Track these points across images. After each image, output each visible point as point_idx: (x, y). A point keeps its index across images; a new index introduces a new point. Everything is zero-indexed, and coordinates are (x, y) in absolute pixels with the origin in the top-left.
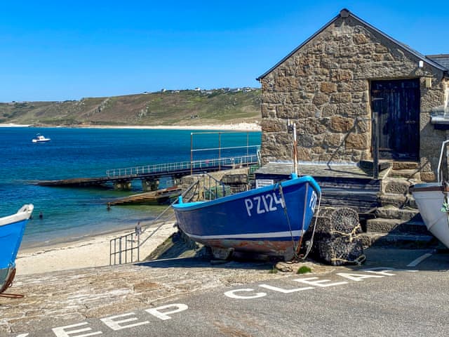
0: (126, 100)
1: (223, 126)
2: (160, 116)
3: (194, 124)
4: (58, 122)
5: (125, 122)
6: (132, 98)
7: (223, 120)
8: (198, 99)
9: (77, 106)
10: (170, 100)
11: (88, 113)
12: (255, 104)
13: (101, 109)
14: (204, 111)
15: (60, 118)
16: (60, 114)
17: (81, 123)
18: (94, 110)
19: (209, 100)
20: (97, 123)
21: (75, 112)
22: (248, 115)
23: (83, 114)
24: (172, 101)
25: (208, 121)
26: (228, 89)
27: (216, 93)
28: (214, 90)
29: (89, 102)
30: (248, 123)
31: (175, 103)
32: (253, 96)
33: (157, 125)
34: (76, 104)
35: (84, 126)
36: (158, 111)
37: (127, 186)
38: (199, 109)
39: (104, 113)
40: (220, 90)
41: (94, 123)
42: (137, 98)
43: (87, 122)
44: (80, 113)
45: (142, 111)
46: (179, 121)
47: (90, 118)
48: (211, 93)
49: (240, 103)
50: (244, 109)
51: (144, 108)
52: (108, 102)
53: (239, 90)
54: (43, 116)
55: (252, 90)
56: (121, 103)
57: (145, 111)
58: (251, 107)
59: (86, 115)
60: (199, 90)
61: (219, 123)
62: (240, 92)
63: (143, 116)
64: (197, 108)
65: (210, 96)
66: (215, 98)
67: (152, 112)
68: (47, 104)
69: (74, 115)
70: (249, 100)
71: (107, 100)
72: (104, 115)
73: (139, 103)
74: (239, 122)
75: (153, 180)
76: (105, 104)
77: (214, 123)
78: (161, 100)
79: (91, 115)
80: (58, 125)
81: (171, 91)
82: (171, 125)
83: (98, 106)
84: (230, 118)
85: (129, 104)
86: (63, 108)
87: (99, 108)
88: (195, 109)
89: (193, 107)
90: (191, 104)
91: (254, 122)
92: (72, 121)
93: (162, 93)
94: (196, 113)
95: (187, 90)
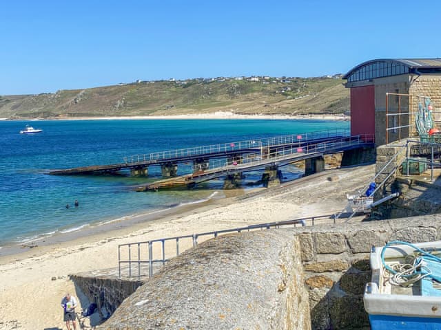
0: (102, 91)
1: (200, 115)
2: (136, 106)
3: (171, 114)
4: (35, 115)
5: (102, 113)
6: (108, 90)
7: (199, 109)
8: (173, 89)
9: (53, 99)
10: (145, 90)
11: (64, 105)
12: (229, 93)
13: (77, 101)
14: (180, 101)
15: (37, 110)
16: (37, 107)
17: (57, 115)
18: (70, 102)
19: (183, 90)
20: (74, 115)
21: (51, 105)
22: (223, 104)
23: (59, 106)
24: (147, 92)
25: (185, 110)
26: (202, 79)
27: (191, 83)
28: (189, 80)
29: (65, 94)
30: (224, 111)
31: (150, 93)
32: (227, 85)
33: (134, 115)
34: (52, 96)
35: (62, 118)
36: (135, 102)
37: (144, 172)
38: (174, 99)
39: (80, 104)
40: (194, 80)
41: (71, 115)
42: (112, 89)
43: (64, 114)
44: (57, 105)
45: (119, 102)
46: (156, 111)
47: (67, 110)
48: (185, 83)
49: (214, 93)
50: (219, 98)
51: (120, 99)
52: (84, 94)
53: (213, 80)
54: (18, 109)
55: (226, 80)
56: (96, 94)
57: (121, 101)
58: (225, 97)
59: (63, 107)
60: (174, 80)
61: (195, 112)
62: (214, 82)
63: (120, 107)
64: (172, 98)
65: (185, 86)
66: (190, 88)
67: (128, 102)
68: (22, 97)
69: (51, 107)
70: (223, 89)
71: (83, 92)
72: (81, 107)
73: (116, 94)
74: (215, 111)
75: (171, 166)
76: (81, 96)
77: (191, 113)
78: (136, 91)
79: (67, 107)
80: (35, 117)
81: (146, 82)
82: (148, 115)
83: (75, 97)
84: (205, 107)
85: (105, 96)
86: (39, 101)
87: (75, 99)
88: (171, 100)
89: (168, 98)
90: (167, 93)
91: (229, 111)
92: (49, 114)
93: (137, 84)
94: (172, 103)
95: (162, 81)
